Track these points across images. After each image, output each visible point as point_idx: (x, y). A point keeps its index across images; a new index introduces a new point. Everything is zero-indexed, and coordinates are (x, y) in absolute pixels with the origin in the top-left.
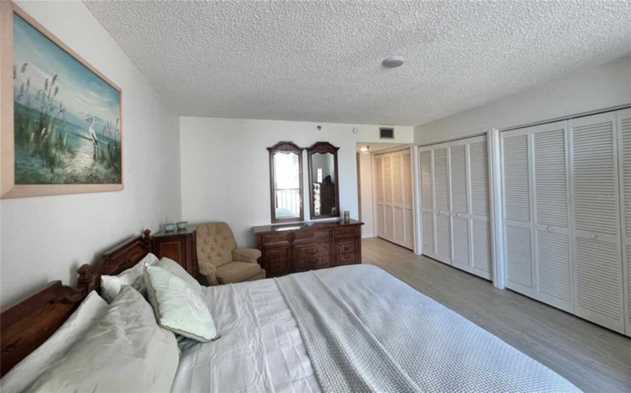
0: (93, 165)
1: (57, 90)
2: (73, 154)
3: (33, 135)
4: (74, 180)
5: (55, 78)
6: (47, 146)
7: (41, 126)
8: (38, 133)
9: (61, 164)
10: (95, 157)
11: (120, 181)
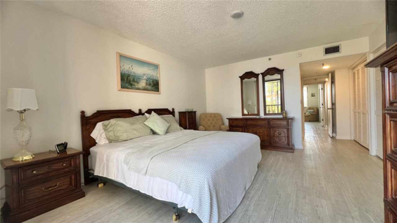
0: (146, 86)
1: (132, 69)
2: (138, 83)
3: (126, 79)
4: (139, 89)
5: (132, 66)
6: (130, 81)
7: (128, 77)
8: (127, 79)
9: (134, 85)
10: (146, 84)
11: (158, 91)
